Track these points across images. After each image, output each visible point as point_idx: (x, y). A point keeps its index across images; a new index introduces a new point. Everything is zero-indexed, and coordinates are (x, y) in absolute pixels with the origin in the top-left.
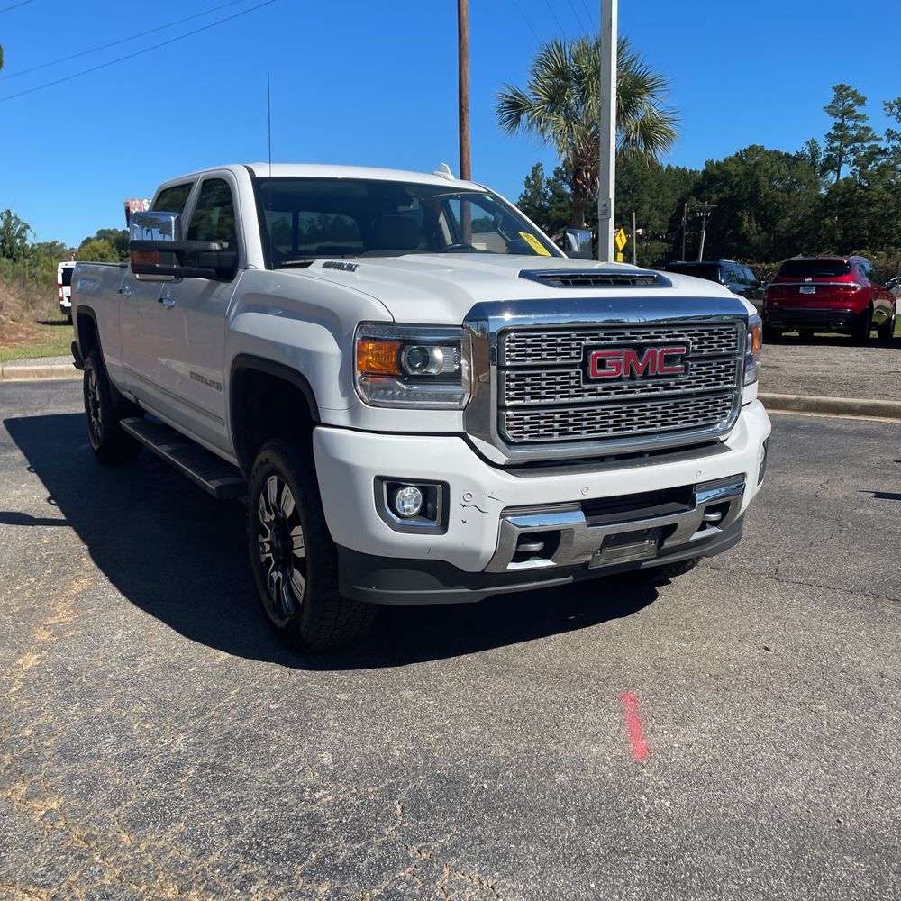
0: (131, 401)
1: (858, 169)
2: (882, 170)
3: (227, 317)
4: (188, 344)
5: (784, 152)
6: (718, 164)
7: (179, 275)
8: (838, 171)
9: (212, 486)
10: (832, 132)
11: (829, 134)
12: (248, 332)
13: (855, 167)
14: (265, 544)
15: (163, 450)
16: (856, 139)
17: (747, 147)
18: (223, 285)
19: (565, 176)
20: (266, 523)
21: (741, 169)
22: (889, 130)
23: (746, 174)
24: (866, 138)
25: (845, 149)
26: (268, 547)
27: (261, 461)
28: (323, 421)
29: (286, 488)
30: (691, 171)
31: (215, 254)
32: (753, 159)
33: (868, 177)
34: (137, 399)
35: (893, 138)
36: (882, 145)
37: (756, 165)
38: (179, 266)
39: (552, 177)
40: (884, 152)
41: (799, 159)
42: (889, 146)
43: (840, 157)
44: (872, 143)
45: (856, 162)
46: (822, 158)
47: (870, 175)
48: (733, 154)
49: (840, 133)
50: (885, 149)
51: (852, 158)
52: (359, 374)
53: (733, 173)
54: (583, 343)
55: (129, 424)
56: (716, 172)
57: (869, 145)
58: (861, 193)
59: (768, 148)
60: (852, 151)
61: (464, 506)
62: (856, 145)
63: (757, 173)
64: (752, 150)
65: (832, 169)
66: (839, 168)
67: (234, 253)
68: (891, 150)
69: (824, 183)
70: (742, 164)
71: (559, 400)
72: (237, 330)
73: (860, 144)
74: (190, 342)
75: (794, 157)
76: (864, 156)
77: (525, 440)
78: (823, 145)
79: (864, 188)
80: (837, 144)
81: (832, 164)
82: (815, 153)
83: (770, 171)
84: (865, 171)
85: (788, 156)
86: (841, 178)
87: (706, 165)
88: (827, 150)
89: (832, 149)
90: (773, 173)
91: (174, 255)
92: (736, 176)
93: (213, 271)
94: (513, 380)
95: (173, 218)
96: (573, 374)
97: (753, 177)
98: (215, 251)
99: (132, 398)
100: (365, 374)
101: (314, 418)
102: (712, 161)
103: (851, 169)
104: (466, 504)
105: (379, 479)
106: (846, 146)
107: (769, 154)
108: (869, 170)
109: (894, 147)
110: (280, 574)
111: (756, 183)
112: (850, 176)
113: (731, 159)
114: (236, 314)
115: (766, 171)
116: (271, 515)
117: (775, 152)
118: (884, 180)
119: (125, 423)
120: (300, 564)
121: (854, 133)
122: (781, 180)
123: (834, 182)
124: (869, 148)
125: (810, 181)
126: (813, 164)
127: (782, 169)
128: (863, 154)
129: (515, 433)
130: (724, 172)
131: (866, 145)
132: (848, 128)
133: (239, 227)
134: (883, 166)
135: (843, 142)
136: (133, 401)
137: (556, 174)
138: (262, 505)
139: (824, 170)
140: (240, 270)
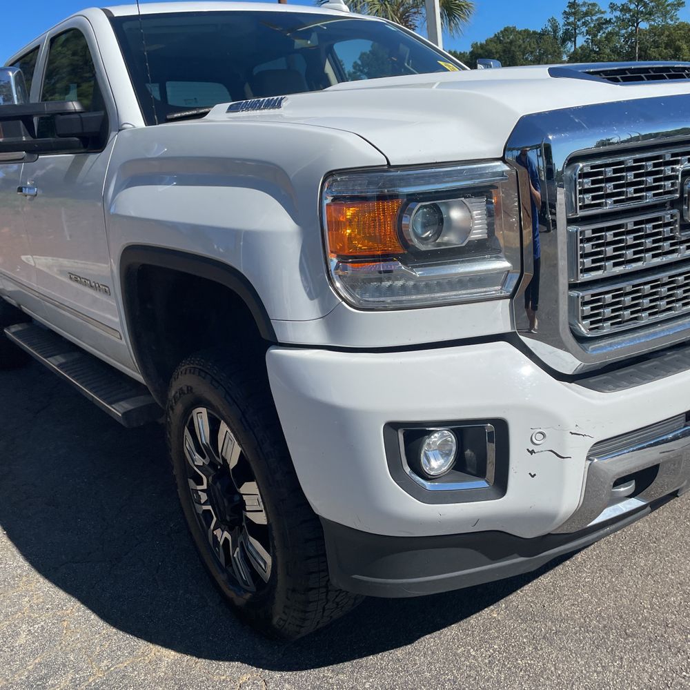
0: (14, 306)
1: (590, 37)
2: (609, 37)
3: (104, 198)
4: (68, 239)
5: (531, 30)
6: (481, 44)
7: (34, 150)
8: (575, 41)
9: (117, 410)
10: (567, 10)
11: (565, 12)
12: (133, 214)
13: (588, 37)
14: (200, 493)
15: (53, 363)
16: (586, 14)
17: (502, 29)
18: (92, 157)
19: (361, 68)
20: (196, 466)
21: (500, 47)
22: (611, 4)
23: (504, 51)
24: (593, 12)
25: (578, 23)
26: (204, 497)
27: (181, 389)
28: (280, 340)
29: (224, 428)
30: (460, 53)
31: (77, 116)
32: (508, 38)
33: (599, 43)
34: (19, 305)
35: (615, 10)
36: (607, 16)
37: (511, 42)
38: (30, 139)
39: (352, 70)
40: (608, 22)
41: (543, 35)
42: (612, 16)
43: (575, 29)
44: (599, 16)
45: (588, 33)
46: (561, 32)
47: (600, 42)
48: (492, 36)
49: (573, 10)
50: (610, 19)
51: (584, 29)
52: (334, 261)
53: (494, 51)
54: (677, 167)
55: (13, 333)
56: (480, 51)
57: (596, 18)
58: (594, 57)
59: (519, 29)
60: (584, 24)
61: (532, 452)
62: (586, 18)
63: (513, 48)
64: (507, 31)
65: (570, 40)
66: (575, 38)
67: (102, 113)
68: (614, 19)
69: (565, 52)
70: (500, 43)
71: (651, 261)
72: (119, 213)
73: (589, 18)
74: (71, 237)
75: (540, 33)
76: (594, 27)
77: (605, 332)
78: (561, 21)
79: (596, 52)
80: (572, 19)
81: (569, 36)
82: (555, 30)
83: (523, 46)
84: (596, 39)
85: (535, 33)
86: (577, 47)
87: (472, 47)
88: (565, 25)
89: (569, 24)
90: (525, 48)
91: (21, 122)
92: (496, 52)
93: (77, 139)
94: (589, 240)
95: (11, 74)
96: (668, 219)
97: (510, 53)
98: (76, 112)
99: (13, 302)
100: (343, 259)
101: (264, 335)
102: (477, 43)
103: (585, 39)
104: (536, 449)
105: (391, 427)
106: (579, 20)
107: (520, 33)
108: (598, 37)
109: (616, 17)
110: (226, 534)
111: (512, 57)
112: (585, 44)
113: (491, 40)
114: (116, 192)
115: (520, 46)
116: (204, 457)
117: (525, 31)
118: (611, 45)
119: (10, 332)
120: (260, 532)
121: (584, 9)
122: (532, 52)
123: (572, 50)
124: (597, 20)
125: (555, 51)
126: (555, 38)
127: (532, 44)
128: (592, 25)
129: (592, 323)
130: (486, 51)
131: (594, 18)
132: (578, 5)
133: (102, 78)
134: (610, 33)
135: (577, 17)
136: (16, 306)
137: (354, 67)
138: (189, 443)
139: (564, 41)
140: (112, 134)
